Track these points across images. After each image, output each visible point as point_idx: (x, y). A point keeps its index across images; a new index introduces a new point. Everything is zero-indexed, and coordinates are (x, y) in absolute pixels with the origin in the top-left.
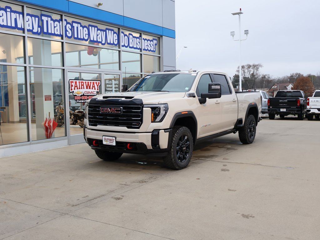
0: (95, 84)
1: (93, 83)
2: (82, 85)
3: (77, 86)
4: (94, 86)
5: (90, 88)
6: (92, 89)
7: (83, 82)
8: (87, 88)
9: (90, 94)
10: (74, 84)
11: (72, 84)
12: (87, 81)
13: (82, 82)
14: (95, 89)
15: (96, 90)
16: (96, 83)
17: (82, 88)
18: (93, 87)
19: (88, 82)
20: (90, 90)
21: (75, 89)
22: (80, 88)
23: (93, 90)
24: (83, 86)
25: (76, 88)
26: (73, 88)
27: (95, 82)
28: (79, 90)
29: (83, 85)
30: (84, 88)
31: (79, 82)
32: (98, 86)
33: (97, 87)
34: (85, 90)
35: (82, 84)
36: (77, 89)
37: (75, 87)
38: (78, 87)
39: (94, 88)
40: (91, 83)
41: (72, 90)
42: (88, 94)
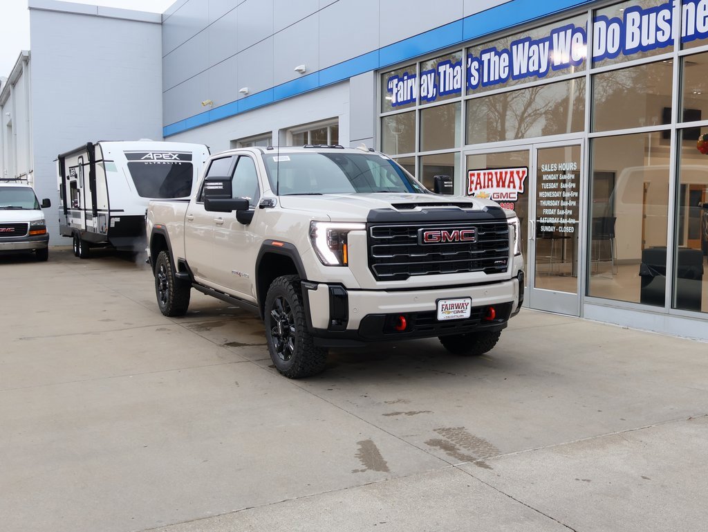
0: (515, 176)
1: (512, 173)
2: (489, 180)
3: (480, 183)
4: (512, 180)
5: (503, 186)
6: (509, 186)
7: (491, 173)
8: (498, 186)
9: (504, 197)
10: (474, 179)
11: (473, 178)
12: (499, 171)
13: (489, 174)
14: (514, 187)
15: (517, 190)
16: (518, 173)
17: (488, 187)
18: (510, 182)
19: (501, 173)
20: (504, 190)
21: (476, 189)
22: (484, 187)
23: (511, 190)
24: (490, 183)
25: (478, 186)
26: (473, 186)
27: (515, 170)
28: (483, 190)
29: (491, 180)
30: (492, 186)
31: (485, 174)
32: (521, 179)
33: (519, 181)
34: (495, 190)
35: (490, 177)
36: (481, 188)
37: (477, 184)
38: (482, 185)
39: (512, 185)
40: (506, 173)
41: (471, 190)
42: (500, 199)
